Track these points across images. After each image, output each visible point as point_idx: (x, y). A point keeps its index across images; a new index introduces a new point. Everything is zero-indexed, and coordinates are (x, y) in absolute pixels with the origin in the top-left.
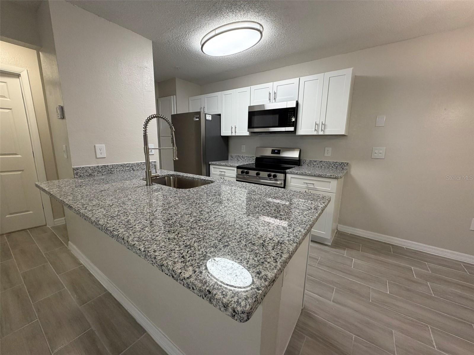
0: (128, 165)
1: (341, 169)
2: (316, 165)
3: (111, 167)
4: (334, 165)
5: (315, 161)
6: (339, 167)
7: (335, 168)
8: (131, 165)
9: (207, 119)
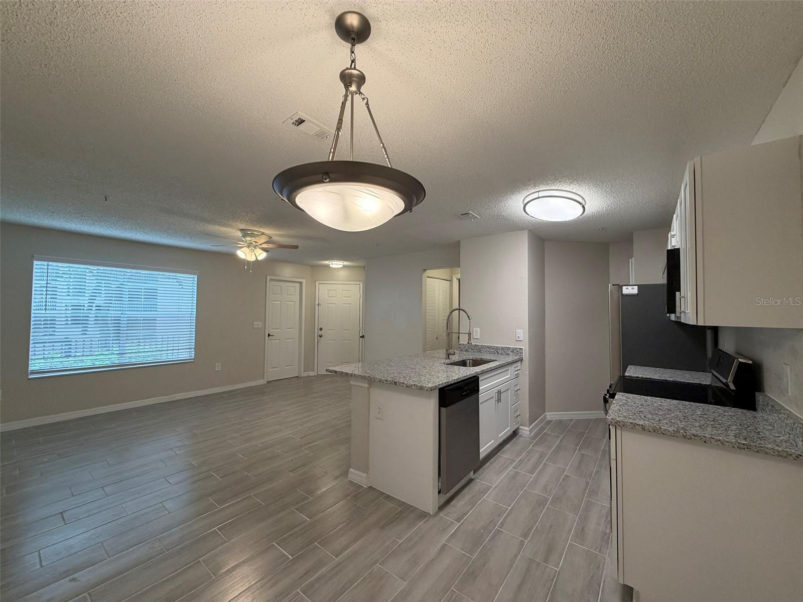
3: (480, 347)
9: (623, 293)
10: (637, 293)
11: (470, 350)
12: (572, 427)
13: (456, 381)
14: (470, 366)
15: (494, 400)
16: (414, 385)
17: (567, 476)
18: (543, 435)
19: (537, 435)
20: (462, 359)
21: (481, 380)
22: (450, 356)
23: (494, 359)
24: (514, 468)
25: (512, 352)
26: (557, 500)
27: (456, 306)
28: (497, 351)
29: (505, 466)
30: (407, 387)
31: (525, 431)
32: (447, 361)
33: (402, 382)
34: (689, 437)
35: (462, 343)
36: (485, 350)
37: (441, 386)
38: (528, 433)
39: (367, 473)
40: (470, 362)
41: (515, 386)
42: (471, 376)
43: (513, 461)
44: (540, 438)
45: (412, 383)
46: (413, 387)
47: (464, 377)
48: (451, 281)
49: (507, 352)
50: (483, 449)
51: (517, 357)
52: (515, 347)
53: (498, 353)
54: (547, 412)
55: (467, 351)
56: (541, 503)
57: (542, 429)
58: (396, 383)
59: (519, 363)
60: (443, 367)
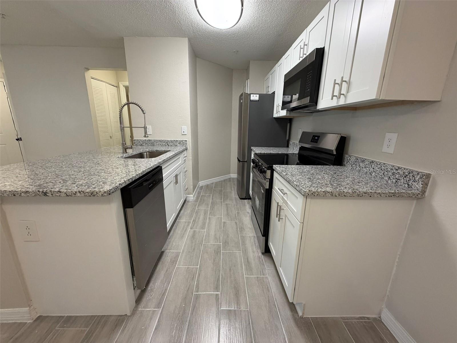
0: (164, 141)
1: (406, 186)
2: (363, 168)
3: (153, 141)
4: (393, 174)
5: (363, 161)
6: (402, 181)
7: (394, 181)
8: (166, 141)
9: (251, 99)
10: (258, 99)
11: (144, 144)
12: (215, 187)
13: (141, 175)
14: (147, 158)
15: (173, 183)
16: (80, 192)
17: (224, 223)
18: (201, 197)
19: (197, 198)
20: (139, 152)
21: (164, 169)
22: (128, 151)
23: (168, 150)
24: (191, 228)
25: (179, 143)
26: (226, 243)
27: (124, 101)
28: (167, 143)
29: (185, 229)
30: (67, 196)
31: (191, 197)
32: (124, 155)
33: (57, 190)
34: (361, 195)
35: (136, 139)
36: (158, 144)
37: (124, 185)
38: (193, 198)
39: (30, 306)
40: (147, 154)
41: (184, 168)
42: (155, 167)
43: (189, 223)
44: (199, 199)
45: (75, 189)
46: (79, 194)
47: (149, 169)
48: (118, 87)
49: (176, 144)
50: (169, 223)
51: (185, 147)
52: (182, 140)
53: (169, 145)
54: (200, 181)
55: (141, 145)
56: (217, 252)
57: (199, 193)
58: (45, 194)
59: (185, 152)
60: (122, 161)
